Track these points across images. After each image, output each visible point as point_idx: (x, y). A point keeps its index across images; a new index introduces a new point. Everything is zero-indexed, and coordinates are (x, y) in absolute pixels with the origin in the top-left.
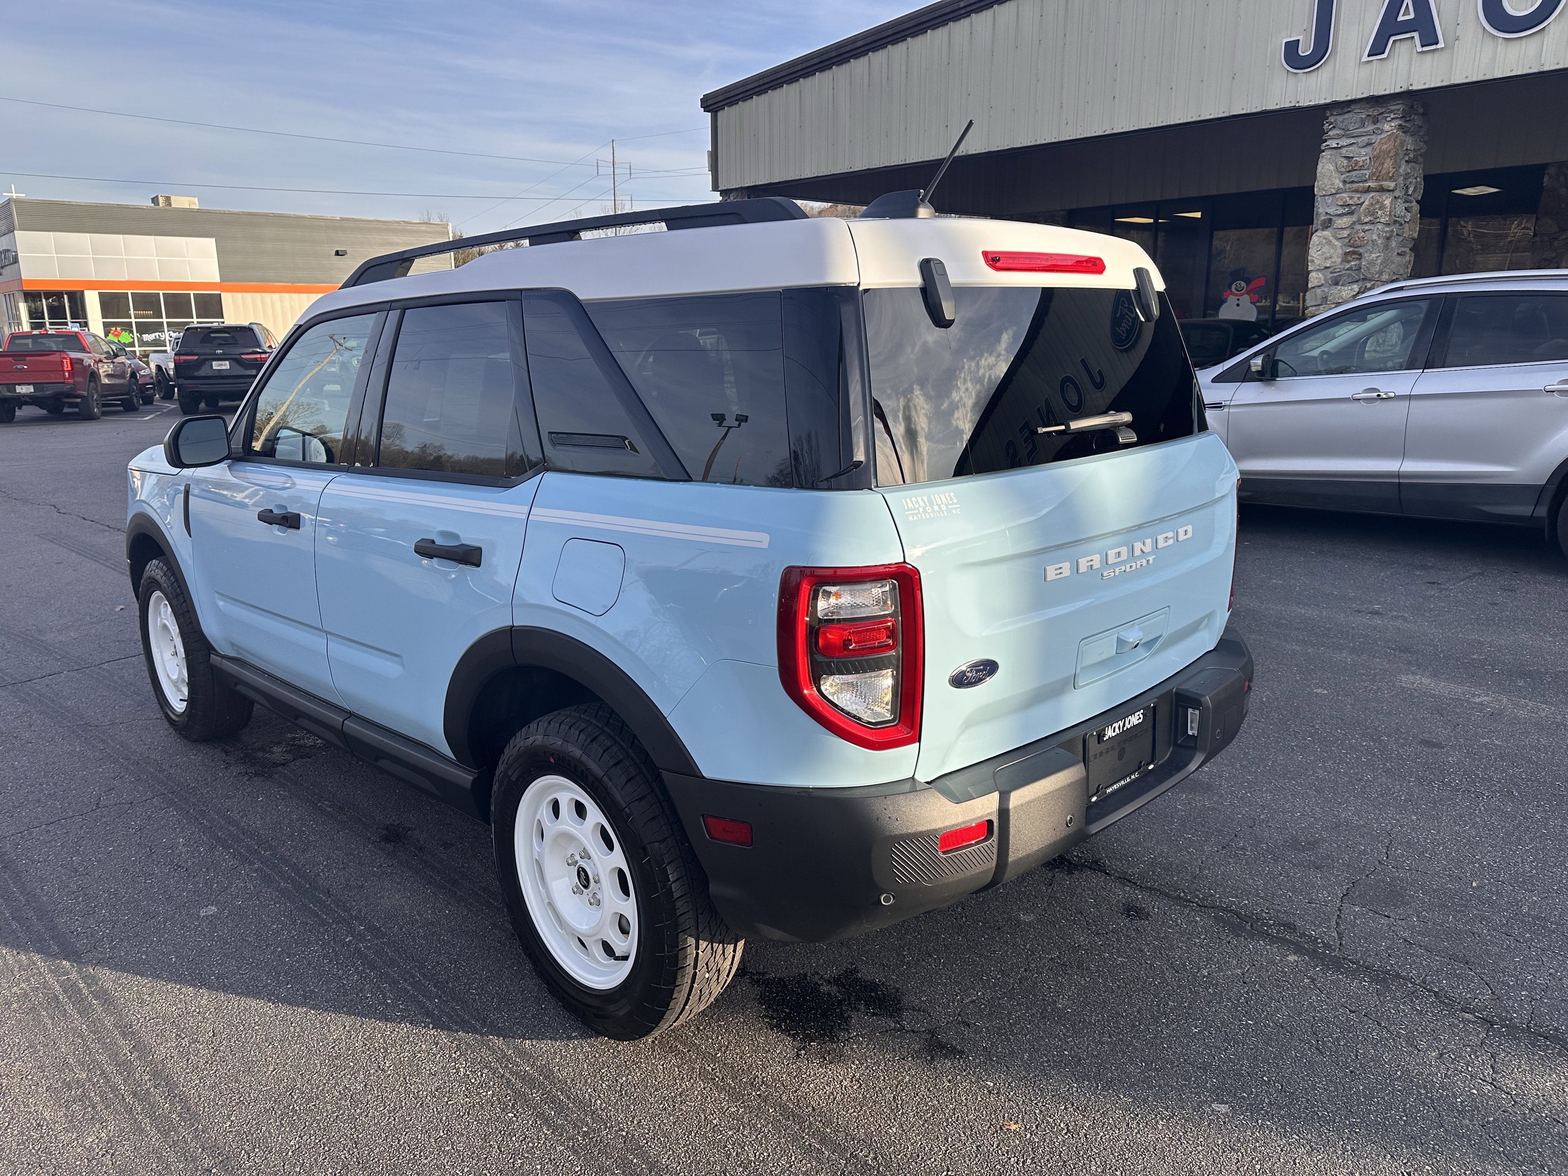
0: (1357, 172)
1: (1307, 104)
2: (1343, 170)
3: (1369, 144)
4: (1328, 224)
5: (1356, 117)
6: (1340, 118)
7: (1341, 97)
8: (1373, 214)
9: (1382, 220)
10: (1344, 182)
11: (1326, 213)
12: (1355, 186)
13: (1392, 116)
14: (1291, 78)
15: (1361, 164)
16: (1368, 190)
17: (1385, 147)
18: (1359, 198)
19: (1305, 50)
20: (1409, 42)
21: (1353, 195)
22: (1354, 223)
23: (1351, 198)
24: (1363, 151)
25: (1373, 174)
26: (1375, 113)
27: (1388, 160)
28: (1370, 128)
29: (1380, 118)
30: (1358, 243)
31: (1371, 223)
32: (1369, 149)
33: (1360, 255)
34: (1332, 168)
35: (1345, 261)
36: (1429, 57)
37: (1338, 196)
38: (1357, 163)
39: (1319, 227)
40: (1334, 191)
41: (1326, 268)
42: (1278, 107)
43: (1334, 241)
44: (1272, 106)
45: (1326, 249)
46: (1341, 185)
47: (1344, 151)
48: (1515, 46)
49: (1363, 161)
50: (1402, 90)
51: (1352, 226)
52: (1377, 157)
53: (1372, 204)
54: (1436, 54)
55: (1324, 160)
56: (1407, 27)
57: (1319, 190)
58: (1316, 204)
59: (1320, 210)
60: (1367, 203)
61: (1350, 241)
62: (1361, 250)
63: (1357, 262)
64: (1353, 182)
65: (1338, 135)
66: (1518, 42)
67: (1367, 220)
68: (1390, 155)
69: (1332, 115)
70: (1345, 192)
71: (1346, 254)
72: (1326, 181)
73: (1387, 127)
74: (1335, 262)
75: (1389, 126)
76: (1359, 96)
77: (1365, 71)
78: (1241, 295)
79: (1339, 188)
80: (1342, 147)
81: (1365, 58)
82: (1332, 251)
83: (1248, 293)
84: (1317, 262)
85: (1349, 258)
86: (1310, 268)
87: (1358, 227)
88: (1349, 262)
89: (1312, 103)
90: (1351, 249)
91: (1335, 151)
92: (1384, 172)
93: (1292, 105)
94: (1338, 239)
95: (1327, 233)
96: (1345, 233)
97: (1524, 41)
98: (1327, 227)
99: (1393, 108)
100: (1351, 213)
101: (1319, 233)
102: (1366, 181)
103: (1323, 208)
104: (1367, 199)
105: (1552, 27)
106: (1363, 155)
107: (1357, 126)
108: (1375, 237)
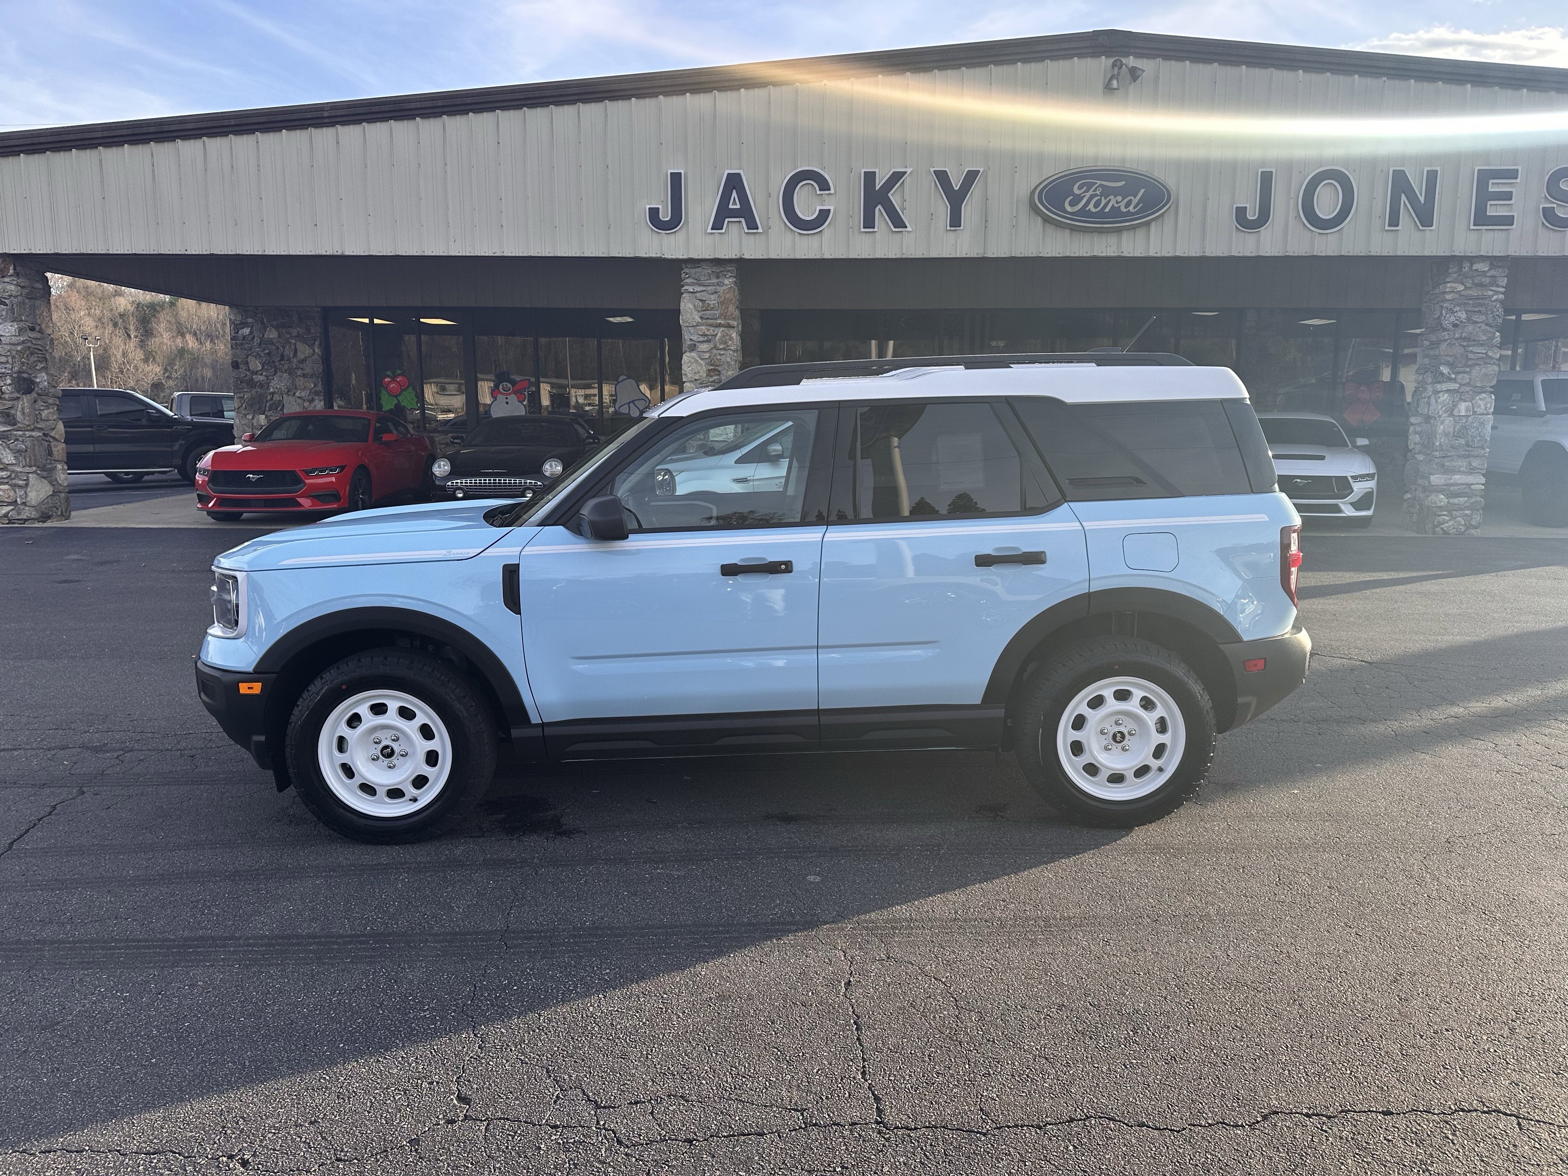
0: (710, 312)
1: (670, 257)
2: (700, 309)
3: (716, 292)
4: (693, 348)
5: (705, 272)
6: (693, 271)
7: (695, 256)
8: (725, 343)
9: (732, 348)
10: (701, 318)
11: (691, 339)
12: (710, 321)
13: (730, 274)
14: (655, 236)
15: (712, 306)
16: (720, 325)
17: (727, 296)
18: (714, 331)
19: (665, 216)
20: (737, 224)
21: (709, 328)
22: (712, 349)
23: (708, 330)
24: (712, 297)
25: (722, 314)
26: (718, 271)
27: (731, 306)
28: (715, 281)
29: (721, 274)
30: (717, 363)
31: (724, 349)
32: (715, 296)
33: (719, 372)
34: (691, 307)
35: (709, 375)
36: (752, 237)
37: (698, 328)
38: (709, 305)
39: (687, 349)
40: (695, 324)
41: (696, 380)
42: (647, 256)
43: (700, 360)
44: (642, 254)
45: (694, 366)
46: (700, 320)
47: (698, 295)
48: (804, 238)
49: (714, 304)
50: (736, 257)
51: (710, 351)
52: (722, 303)
53: (723, 336)
54: (757, 236)
55: (685, 301)
56: (734, 214)
57: (683, 323)
58: (683, 332)
59: (686, 337)
60: (719, 334)
61: (711, 362)
62: (720, 368)
63: (718, 377)
64: (708, 318)
65: (693, 283)
66: (807, 237)
67: (721, 347)
68: (733, 302)
69: (687, 267)
70: (703, 325)
71: (709, 370)
72: (688, 316)
73: (726, 282)
74: (702, 376)
75: (728, 282)
76: (708, 257)
77: (710, 239)
78: (509, 394)
79: (699, 322)
80: (697, 292)
81: (709, 231)
82: (699, 368)
83: (515, 393)
84: (690, 376)
85: (712, 374)
86: (684, 380)
87: (715, 351)
88: (712, 376)
89: (674, 257)
90: (712, 367)
91: (691, 295)
92: (729, 314)
93: (658, 255)
94: (702, 359)
95: (693, 354)
96: (707, 355)
97: (810, 237)
98: (693, 350)
99: (729, 269)
100: (708, 341)
101: (688, 354)
102: (716, 319)
103: (688, 336)
104: (719, 332)
105: (826, 229)
106: (713, 300)
107: (706, 278)
108: (728, 359)
